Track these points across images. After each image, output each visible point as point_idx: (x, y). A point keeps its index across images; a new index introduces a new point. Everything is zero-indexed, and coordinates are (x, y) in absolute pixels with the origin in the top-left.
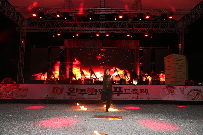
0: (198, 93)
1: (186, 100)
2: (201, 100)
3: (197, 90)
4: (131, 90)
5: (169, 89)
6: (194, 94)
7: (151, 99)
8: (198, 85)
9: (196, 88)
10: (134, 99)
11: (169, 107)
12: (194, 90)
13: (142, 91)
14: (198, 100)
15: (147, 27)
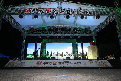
0: (103, 63)
1: (98, 66)
2: (105, 66)
3: (103, 62)
4: (73, 62)
5: (90, 61)
6: (101, 64)
7: (82, 66)
8: (103, 59)
10: (75, 67)
11: (91, 70)
12: (102, 62)
13: (78, 63)
14: (103, 66)
15: (79, 34)
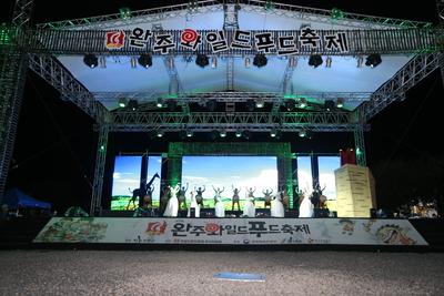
0: (395, 232)
1: (374, 243)
2: (400, 243)
3: (393, 226)
4: (280, 227)
5: (345, 224)
6: (387, 233)
7: (314, 243)
8: (391, 217)
9: (390, 222)
10: (286, 243)
11: (346, 256)
12: (388, 226)
13: (298, 228)
14: (394, 243)
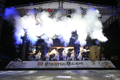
0: (106, 64)
1: (101, 67)
2: (108, 67)
3: (106, 62)
6: (104, 64)
13: (80, 63)
14: (106, 67)
